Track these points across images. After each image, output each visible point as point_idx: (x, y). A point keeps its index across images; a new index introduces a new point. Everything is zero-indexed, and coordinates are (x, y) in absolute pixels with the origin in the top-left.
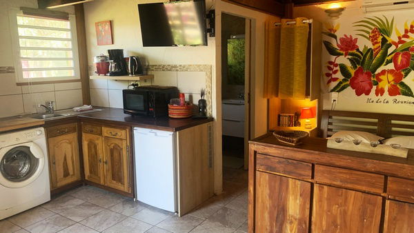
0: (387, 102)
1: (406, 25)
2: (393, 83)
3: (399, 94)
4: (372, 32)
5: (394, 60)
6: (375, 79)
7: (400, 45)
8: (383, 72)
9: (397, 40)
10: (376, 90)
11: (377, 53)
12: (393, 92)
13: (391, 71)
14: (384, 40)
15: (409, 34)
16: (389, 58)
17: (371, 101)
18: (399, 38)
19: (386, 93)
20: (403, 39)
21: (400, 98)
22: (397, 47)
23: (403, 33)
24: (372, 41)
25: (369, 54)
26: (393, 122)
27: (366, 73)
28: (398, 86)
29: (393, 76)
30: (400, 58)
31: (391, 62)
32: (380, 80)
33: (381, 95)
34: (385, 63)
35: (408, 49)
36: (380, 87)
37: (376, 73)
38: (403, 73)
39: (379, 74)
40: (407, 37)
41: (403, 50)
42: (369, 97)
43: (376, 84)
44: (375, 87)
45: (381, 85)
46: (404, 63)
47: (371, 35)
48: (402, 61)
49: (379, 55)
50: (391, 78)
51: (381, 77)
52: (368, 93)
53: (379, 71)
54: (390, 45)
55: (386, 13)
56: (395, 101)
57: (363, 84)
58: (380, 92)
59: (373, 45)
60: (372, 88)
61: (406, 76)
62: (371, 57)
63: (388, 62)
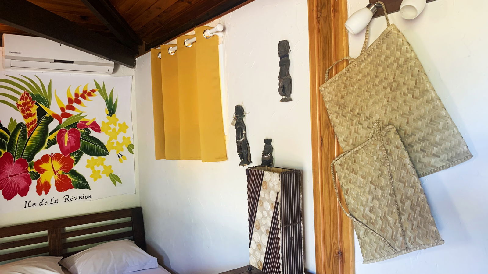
0: (56, 202)
1: (69, 92)
2: (60, 173)
3: (72, 188)
4: (22, 99)
5: (59, 140)
6: (34, 170)
7: (64, 120)
8: (45, 158)
9: (59, 113)
10: (37, 187)
11: (33, 130)
12: (62, 186)
13: (56, 157)
14: (41, 112)
15: (75, 105)
16: (51, 137)
17: (31, 204)
18: (62, 109)
19: (53, 188)
20: (67, 111)
21: (73, 192)
22: (61, 122)
23: (66, 103)
24: (23, 111)
25: (20, 131)
26: (67, 229)
27: (18, 162)
28: (69, 177)
29: (61, 163)
30: (66, 137)
31: (55, 143)
32: (42, 171)
33: (46, 193)
34: (46, 145)
35: (75, 125)
36: (43, 181)
37: (35, 160)
38: (72, 158)
39: (39, 162)
40: (73, 108)
41: (69, 126)
42: (27, 198)
43: (37, 177)
44: (34, 183)
45: (44, 177)
46: (73, 144)
47: (20, 103)
48: (69, 141)
49: (35, 133)
50: (57, 165)
51: (43, 166)
52: (24, 192)
53: (38, 156)
54: (50, 119)
55: (39, 73)
56: (67, 198)
57: (15, 179)
58: (43, 188)
59: (26, 117)
60: (30, 183)
61: (77, 161)
62: (24, 136)
63: (51, 143)
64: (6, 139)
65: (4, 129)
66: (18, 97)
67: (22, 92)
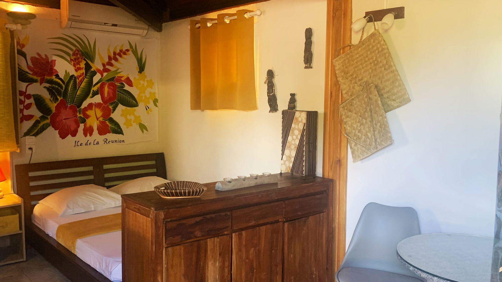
0: (98, 143)
1: (109, 50)
2: (101, 119)
3: (110, 133)
4: (74, 54)
5: (100, 91)
6: (82, 115)
7: (105, 74)
8: (90, 106)
9: (101, 68)
10: (84, 130)
11: (81, 82)
12: (103, 131)
13: (98, 105)
14: (88, 67)
15: (113, 62)
16: (95, 89)
17: (79, 144)
18: (104, 65)
19: (96, 132)
20: (108, 67)
21: (111, 136)
22: (102, 76)
23: (107, 60)
24: (74, 65)
25: (72, 82)
26: (106, 167)
27: (71, 108)
28: (107, 123)
29: (102, 111)
30: (106, 89)
31: (98, 94)
32: (88, 117)
33: (90, 136)
34: (91, 95)
35: (112, 79)
36: (88, 126)
37: (82, 107)
38: (111, 107)
39: (86, 109)
40: (112, 65)
41: (108, 80)
42: (76, 138)
43: (84, 121)
44: (82, 126)
45: (89, 122)
46: (111, 95)
47: (73, 58)
48: (108, 93)
49: (83, 84)
50: (99, 113)
51: (89, 112)
52: (74, 134)
53: (85, 104)
54: (94, 73)
55: (87, 33)
56: (106, 141)
57: (68, 122)
58: (88, 131)
59: (76, 70)
60: (79, 126)
61: (114, 110)
62: (75, 87)
63: (95, 94)
64: (62, 87)
65: (61, 79)
66: (71, 52)
67: (74, 48)
